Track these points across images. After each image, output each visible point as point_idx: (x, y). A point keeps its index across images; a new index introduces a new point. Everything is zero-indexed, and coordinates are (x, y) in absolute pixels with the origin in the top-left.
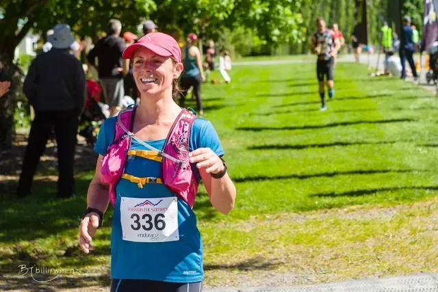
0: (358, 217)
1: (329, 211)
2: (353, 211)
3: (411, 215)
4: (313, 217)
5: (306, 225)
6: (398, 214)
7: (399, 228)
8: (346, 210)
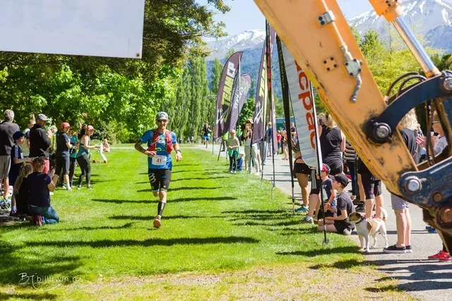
0: (188, 283)
1: (164, 276)
2: (185, 276)
3: (232, 282)
4: (151, 280)
5: (144, 288)
6: (221, 281)
7: (220, 294)
8: (178, 276)
